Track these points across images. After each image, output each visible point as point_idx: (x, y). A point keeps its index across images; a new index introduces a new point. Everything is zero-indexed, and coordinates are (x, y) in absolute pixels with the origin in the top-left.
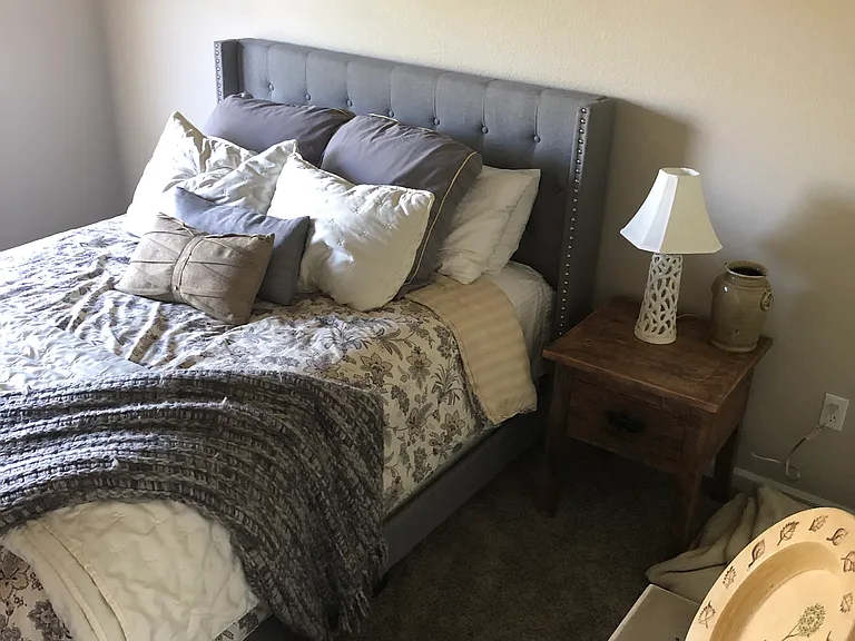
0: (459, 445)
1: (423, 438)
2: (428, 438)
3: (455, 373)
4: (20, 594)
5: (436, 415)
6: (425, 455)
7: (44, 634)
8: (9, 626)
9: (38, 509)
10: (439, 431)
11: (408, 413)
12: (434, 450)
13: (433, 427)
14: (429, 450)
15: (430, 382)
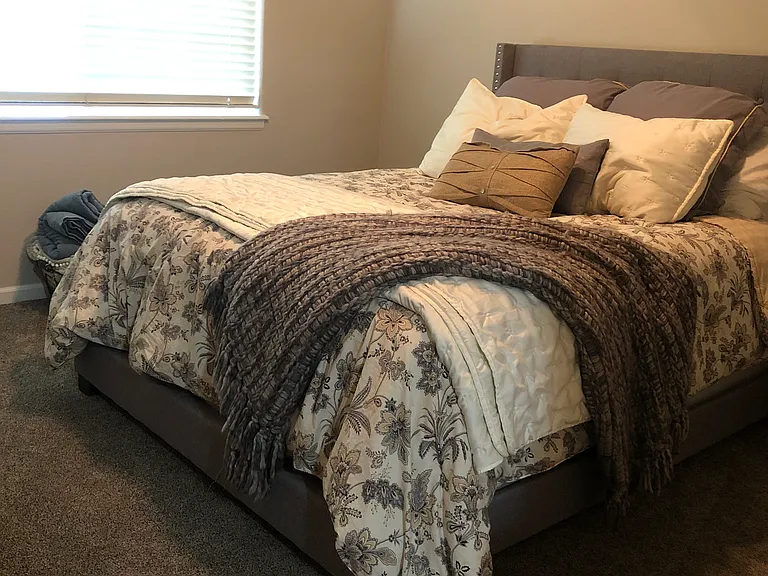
0: (743, 362)
1: (714, 342)
2: (719, 342)
3: (746, 286)
4: (405, 334)
5: (728, 320)
6: (715, 359)
7: (424, 372)
8: (394, 359)
9: (424, 270)
10: (730, 338)
11: (707, 307)
12: (723, 356)
13: (725, 332)
14: (718, 355)
15: (727, 286)
